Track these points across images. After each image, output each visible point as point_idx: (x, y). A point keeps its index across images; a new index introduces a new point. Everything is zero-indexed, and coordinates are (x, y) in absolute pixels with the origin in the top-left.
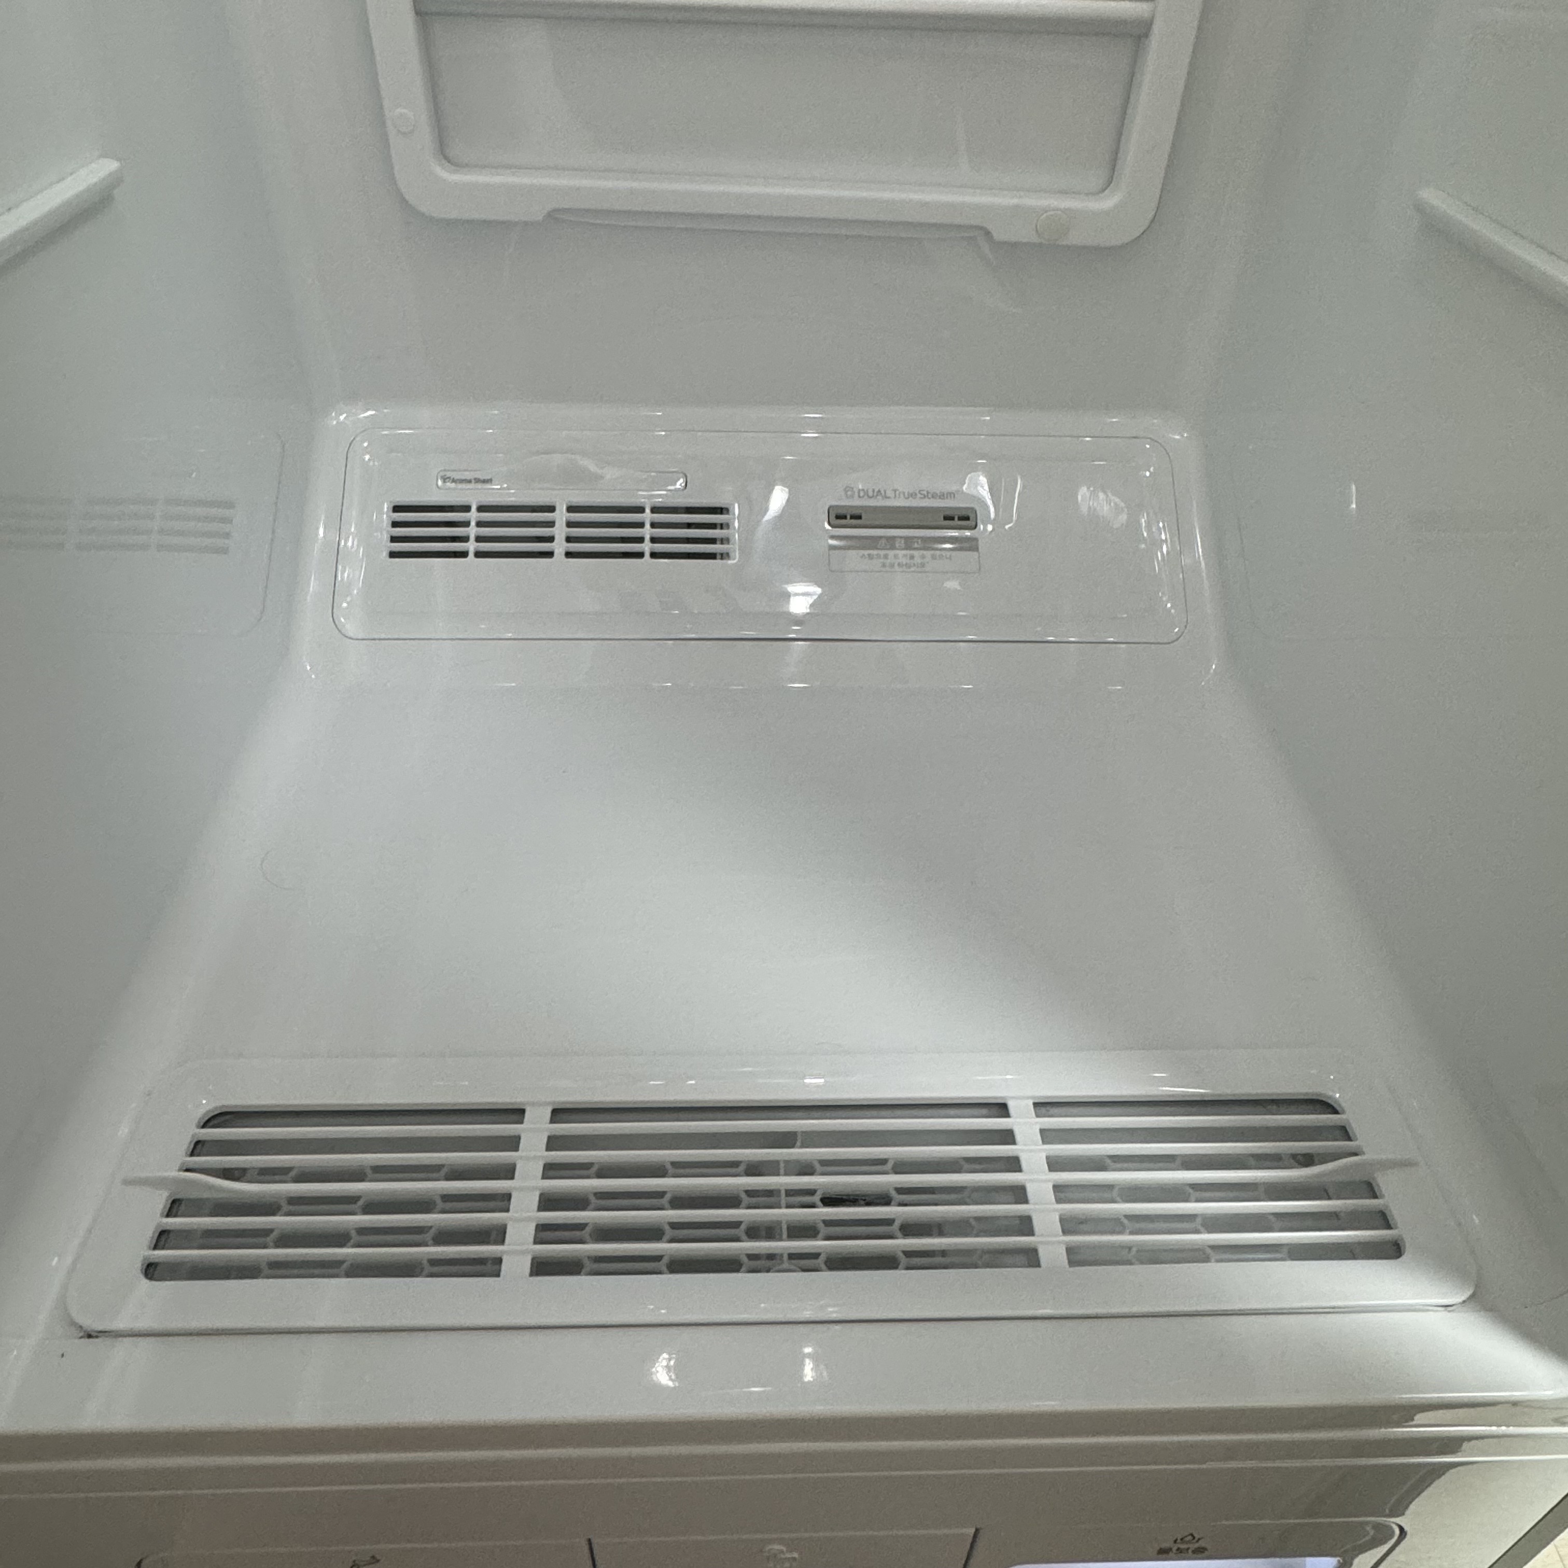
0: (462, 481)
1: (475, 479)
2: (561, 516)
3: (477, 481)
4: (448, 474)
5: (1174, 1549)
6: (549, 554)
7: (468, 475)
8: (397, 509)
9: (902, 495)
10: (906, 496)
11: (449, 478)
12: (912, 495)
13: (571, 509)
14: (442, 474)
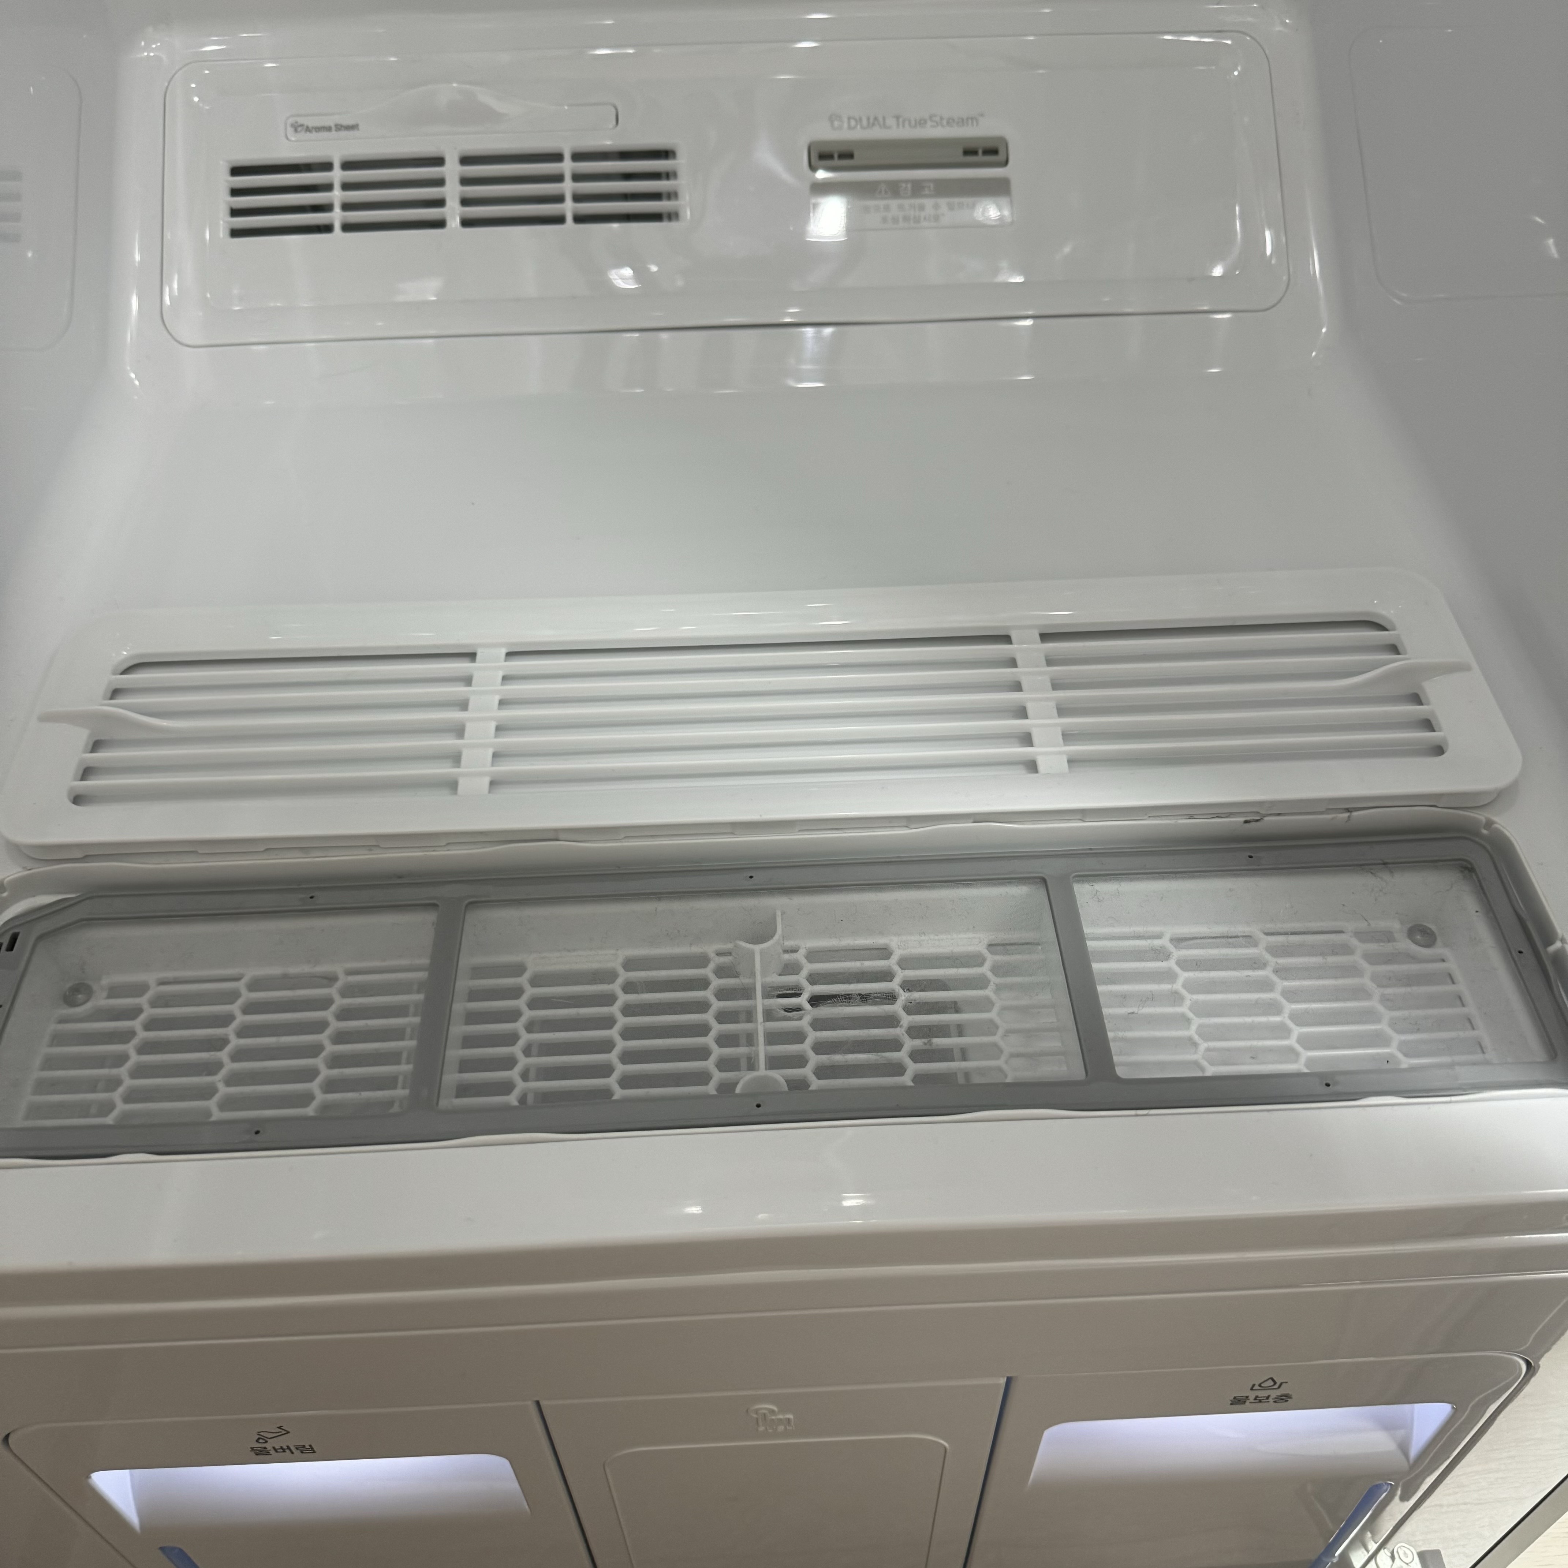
0: (319, 129)
1: (336, 125)
2: (452, 170)
3: (339, 127)
4: (301, 120)
5: (1252, 1399)
6: (440, 224)
7: (329, 121)
8: (236, 171)
9: (907, 123)
10: (913, 123)
11: (302, 125)
12: (921, 123)
13: (466, 160)
14: (291, 121)
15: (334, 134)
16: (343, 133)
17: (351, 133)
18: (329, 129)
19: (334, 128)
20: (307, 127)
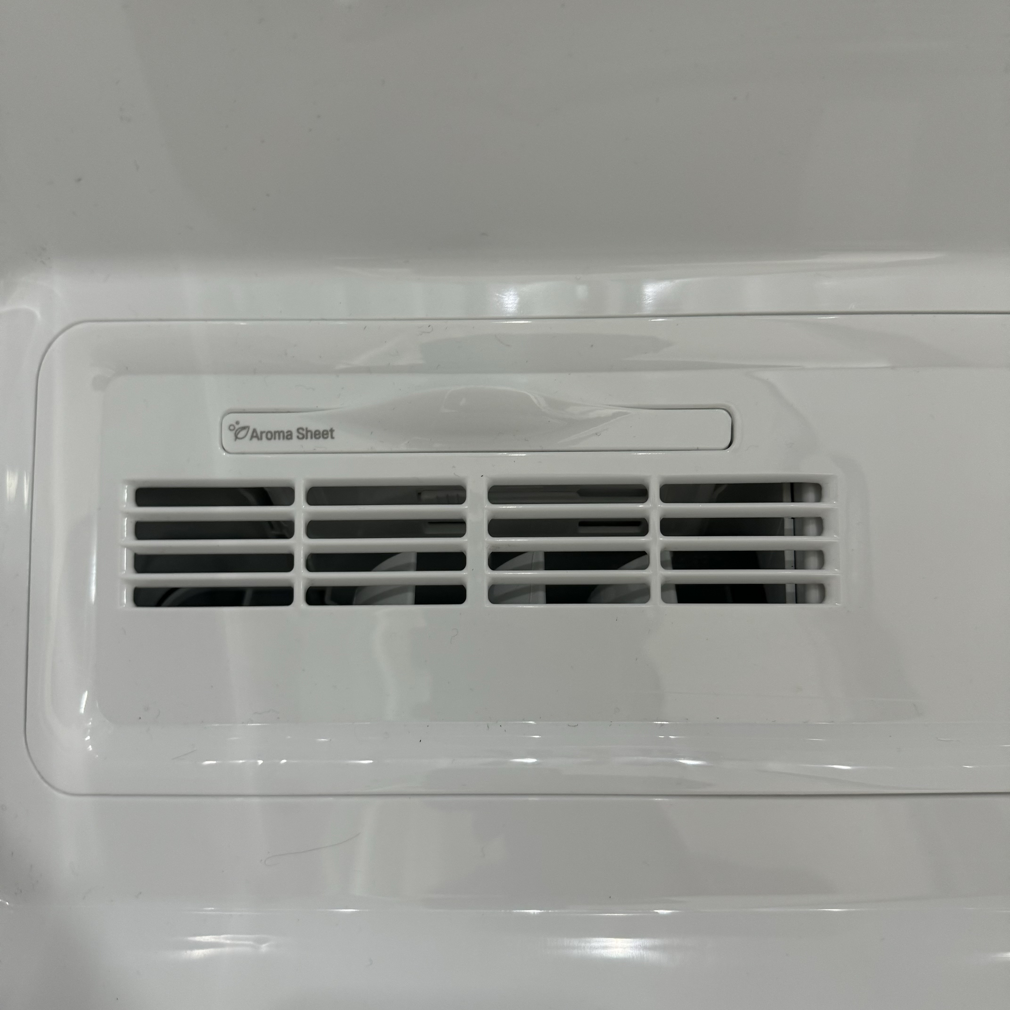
0: (272, 435)
1: (300, 430)
2: (477, 510)
4: (244, 420)
8: (143, 496)
11: (247, 428)
13: (497, 494)
14: (231, 419)
15: (295, 444)
16: (310, 444)
17: (321, 444)
18: (288, 436)
19: (295, 434)
20: (254, 431)
